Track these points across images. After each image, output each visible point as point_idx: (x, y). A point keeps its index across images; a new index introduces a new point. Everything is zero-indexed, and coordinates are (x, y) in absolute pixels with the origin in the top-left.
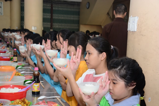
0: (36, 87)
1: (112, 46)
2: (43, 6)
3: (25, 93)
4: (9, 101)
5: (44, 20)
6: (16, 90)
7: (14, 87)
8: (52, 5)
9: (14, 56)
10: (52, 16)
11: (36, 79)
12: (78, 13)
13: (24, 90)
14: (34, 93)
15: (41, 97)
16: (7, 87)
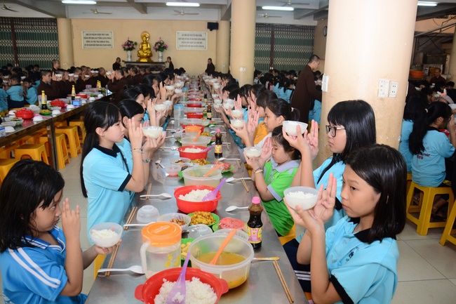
0: (218, 149)
1: (293, 109)
2: (256, 33)
3: (206, 153)
4: (189, 160)
5: (257, 54)
6: (199, 151)
7: (196, 147)
8: (273, 32)
9: (208, 112)
10: (272, 48)
11: (219, 140)
12: (312, 43)
13: (205, 150)
14: (216, 155)
15: (221, 159)
16: (190, 147)
